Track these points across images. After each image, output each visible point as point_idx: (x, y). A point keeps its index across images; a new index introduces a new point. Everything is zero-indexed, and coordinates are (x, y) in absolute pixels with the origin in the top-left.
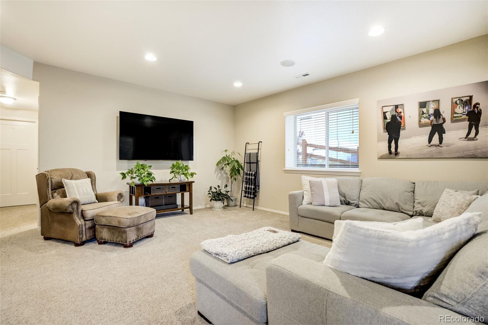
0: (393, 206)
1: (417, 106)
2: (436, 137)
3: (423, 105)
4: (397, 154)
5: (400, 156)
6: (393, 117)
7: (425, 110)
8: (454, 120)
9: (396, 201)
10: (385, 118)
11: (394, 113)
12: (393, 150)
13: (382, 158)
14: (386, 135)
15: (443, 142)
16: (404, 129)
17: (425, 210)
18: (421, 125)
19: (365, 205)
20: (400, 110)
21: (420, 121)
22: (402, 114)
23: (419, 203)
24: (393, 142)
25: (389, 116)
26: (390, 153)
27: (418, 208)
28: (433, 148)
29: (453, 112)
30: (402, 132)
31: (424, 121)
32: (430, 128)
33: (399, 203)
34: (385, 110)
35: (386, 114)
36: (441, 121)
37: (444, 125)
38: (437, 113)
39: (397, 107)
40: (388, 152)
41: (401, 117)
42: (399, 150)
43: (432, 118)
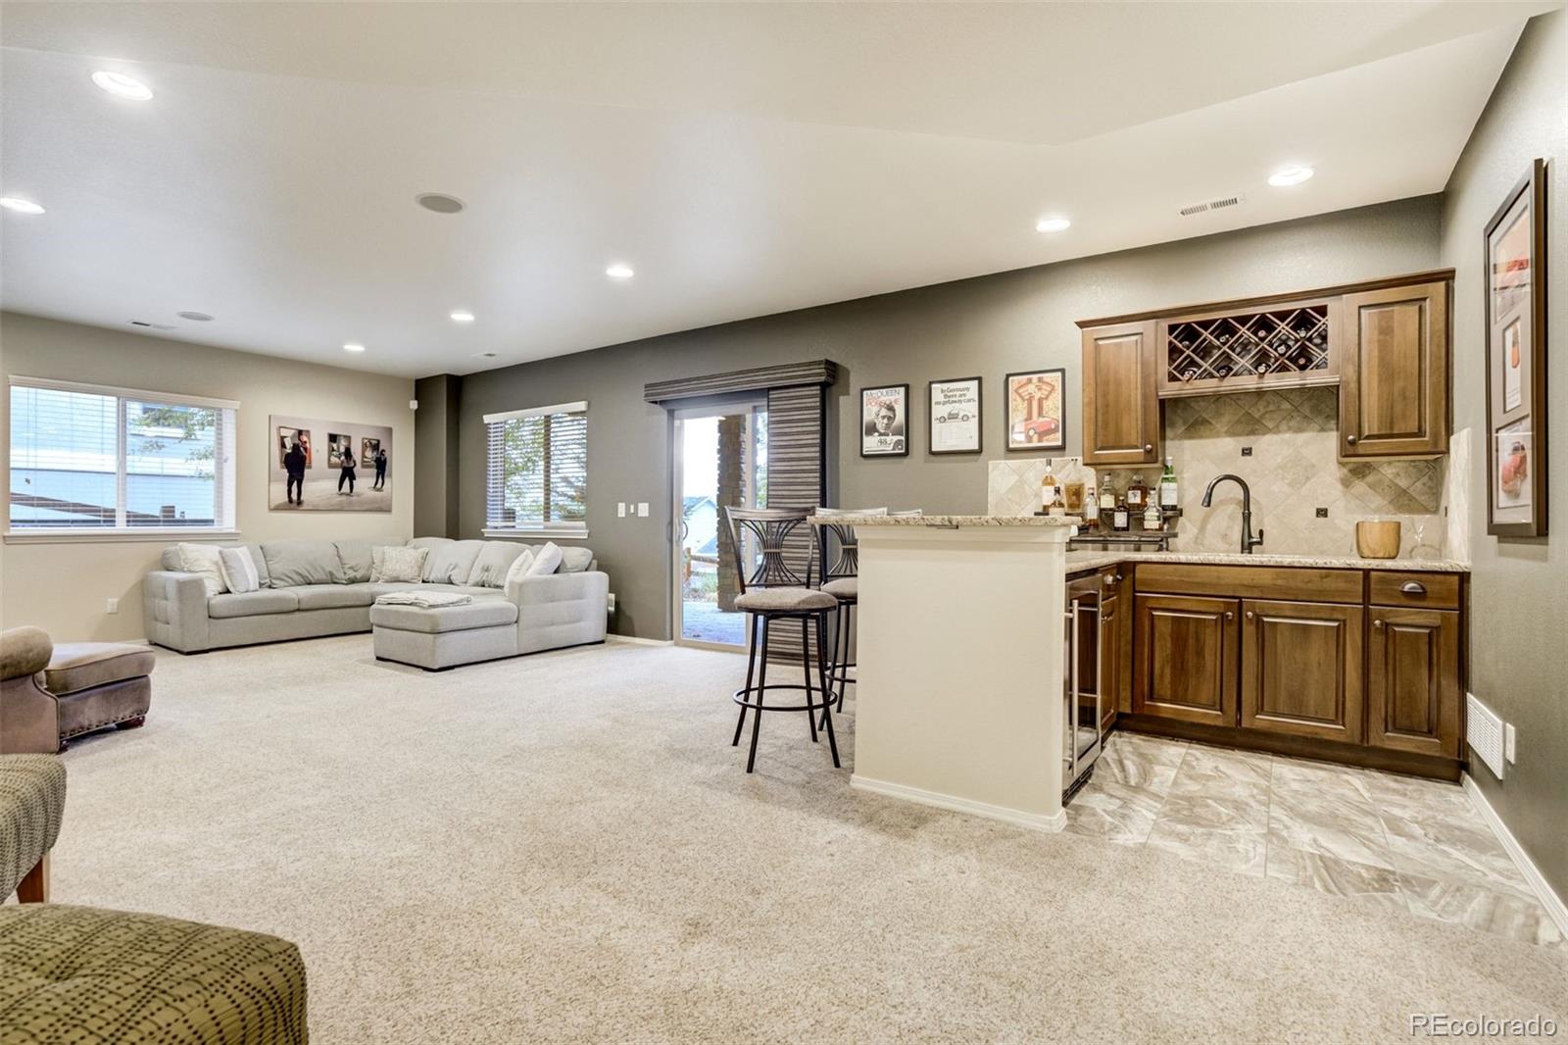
0: (322, 576)
1: (326, 439)
2: (347, 482)
3: (333, 438)
4: (299, 502)
5: (304, 507)
6: (296, 447)
7: (335, 446)
8: (365, 465)
9: (329, 569)
10: (283, 446)
11: (297, 442)
12: (294, 496)
13: (278, 508)
14: (285, 473)
15: (354, 490)
16: (310, 467)
17: (359, 575)
18: (331, 466)
19: (283, 583)
20: (304, 438)
21: (329, 460)
22: (308, 445)
23: (351, 568)
24: (295, 484)
25: (289, 444)
26: (291, 501)
27: (351, 574)
28: (344, 498)
29: (364, 456)
30: (306, 471)
31: (334, 460)
32: (340, 471)
33: (335, 572)
34: (284, 432)
35: (285, 440)
36: (352, 465)
37: (355, 469)
38: (348, 453)
39: (300, 433)
40: (287, 499)
41: (306, 449)
42: (302, 498)
43: (343, 458)
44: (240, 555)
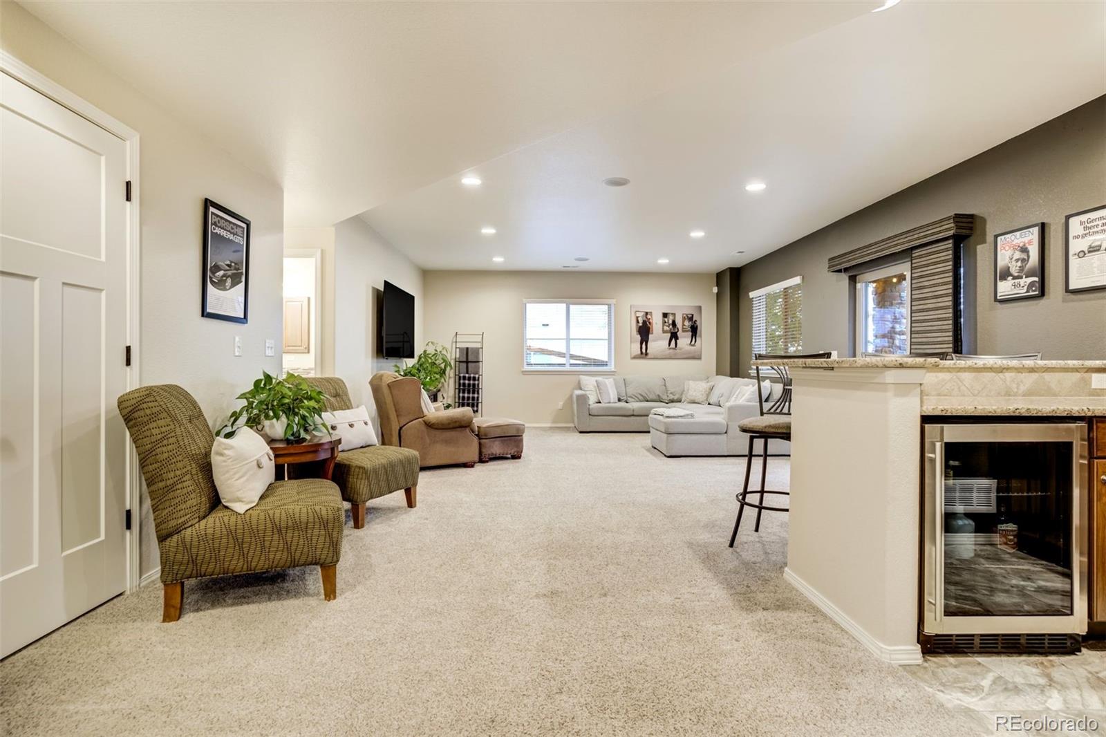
0: (654, 397)
1: (661, 316)
2: (673, 341)
3: (665, 315)
4: (646, 354)
5: (649, 356)
6: (644, 322)
7: (666, 320)
8: (684, 331)
9: (658, 393)
10: (638, 322)
11: (645, 319)
12: (644, 351)
13: (635, 358)
14: (639, 337)
15: (678, 346)
16: (652, 333)
17: (676, 398)
18: (664, 332)
19: (633, 400)
20: (649, 317)
21: (663, 328)
22: (651, 320)
23: (671, 393)
24: (644, 343)
25: (641, 320)
26: (642, 353)
27: (671, 397)
28: (671, 351)
29: (683, 325)
30: (650, 336)
31: (666, 328)
32: (669, 335)
33: (661, 395)
34: (638, 314)
35: (639, 319)
36: (677, 330)
37: (678, 333)
38: (674, 324)
39: (647, 313)
40: (639, 352)
41: (650, 323)
42: (648, 351)
43: (671, 327)
44: (607, 383)
